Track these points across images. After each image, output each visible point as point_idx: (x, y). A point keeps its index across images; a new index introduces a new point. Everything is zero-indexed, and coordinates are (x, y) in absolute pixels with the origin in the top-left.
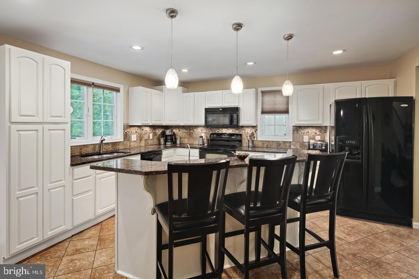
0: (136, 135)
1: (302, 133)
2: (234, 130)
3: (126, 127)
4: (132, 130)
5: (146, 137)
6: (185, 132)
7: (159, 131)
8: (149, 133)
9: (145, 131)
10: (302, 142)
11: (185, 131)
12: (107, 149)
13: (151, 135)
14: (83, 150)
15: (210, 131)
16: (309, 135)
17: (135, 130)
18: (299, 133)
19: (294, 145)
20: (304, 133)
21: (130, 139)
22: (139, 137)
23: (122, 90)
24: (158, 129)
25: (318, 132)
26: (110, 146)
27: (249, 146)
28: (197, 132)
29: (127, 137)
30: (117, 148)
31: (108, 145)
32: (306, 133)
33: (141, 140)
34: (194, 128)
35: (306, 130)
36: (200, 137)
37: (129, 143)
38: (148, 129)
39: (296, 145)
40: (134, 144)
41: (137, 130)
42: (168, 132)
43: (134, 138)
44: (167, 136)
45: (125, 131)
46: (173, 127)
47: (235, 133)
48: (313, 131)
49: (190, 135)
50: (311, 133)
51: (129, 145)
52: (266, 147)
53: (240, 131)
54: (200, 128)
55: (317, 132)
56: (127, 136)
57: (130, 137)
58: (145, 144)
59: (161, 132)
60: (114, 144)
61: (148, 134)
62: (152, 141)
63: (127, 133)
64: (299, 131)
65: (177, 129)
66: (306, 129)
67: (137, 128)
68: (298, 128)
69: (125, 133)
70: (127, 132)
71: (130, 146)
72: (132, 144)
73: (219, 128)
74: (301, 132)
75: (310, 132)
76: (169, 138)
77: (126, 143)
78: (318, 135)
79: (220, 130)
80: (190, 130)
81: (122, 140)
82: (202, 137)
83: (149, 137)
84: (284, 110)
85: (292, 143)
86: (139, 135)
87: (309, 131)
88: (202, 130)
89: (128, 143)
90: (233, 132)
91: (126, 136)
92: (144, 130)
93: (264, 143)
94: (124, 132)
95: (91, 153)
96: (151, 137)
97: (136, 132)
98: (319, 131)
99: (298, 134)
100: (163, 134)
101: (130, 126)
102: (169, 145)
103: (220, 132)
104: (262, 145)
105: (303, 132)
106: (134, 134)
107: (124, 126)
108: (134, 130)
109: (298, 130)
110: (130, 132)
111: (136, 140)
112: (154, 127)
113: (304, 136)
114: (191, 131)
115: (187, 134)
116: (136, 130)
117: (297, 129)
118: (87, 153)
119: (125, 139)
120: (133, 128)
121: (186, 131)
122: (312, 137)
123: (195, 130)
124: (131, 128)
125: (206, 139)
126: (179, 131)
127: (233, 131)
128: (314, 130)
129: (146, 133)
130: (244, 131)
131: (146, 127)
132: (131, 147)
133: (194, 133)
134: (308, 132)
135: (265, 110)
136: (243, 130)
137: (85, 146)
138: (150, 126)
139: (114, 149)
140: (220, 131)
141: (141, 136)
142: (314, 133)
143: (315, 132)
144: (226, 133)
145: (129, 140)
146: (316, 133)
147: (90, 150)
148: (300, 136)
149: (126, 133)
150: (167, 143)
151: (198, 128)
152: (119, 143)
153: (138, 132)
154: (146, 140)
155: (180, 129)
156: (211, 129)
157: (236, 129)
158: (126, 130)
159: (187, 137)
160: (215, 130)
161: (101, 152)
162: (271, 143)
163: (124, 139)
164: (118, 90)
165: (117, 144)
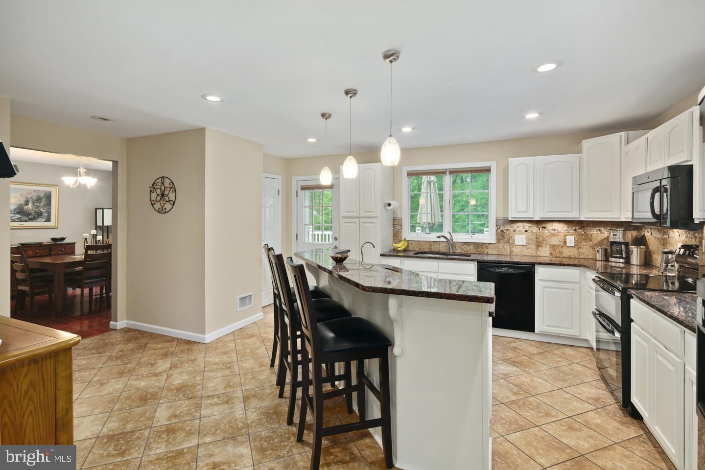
0: (525, 236)
3: (501, 222)
4: (515, 227)
5: (555, 241)
8: (565, 236)
9: (552, 231)
12: (466, 250)
13: (571, 239)
14: (433, 247)
17: (524, 228)
21: (511, 241)
22: (535, 239)
23: (494, 169)
24: (598, 228)
26: (472, 247)
29: (504, 238)
30: (484, 251)
31: (469, 246)
33: (539, 246)
37: (508, 247)
38: (560, 228)
40: (520, 249)
41: (530, 227)
43: (520, 239)
44: (612, 243)
45: (501, 229)
51: (508, 250)
56: (505, 236)
57: (512, 238)
58: (552, 253)
60: (478, 245)
61: (561, 237)
62: (574, 250)
67: (530, 225)
69: (499, 231)
70: (506, 230)
72: (516, 250)
76: (616, 248)
77: (503, 246)
81: (493, 241)
83: (565, 242)
86: (534, 236)
91: (501, 236)
92: (550, 228)
94: (497, 229)
96: (571, 243)
97: (526, 231)
101: (511, 221)
106: (520, 234)
107: (498, 221)
108: (521, 227)
110: (512, 231)
116: (527, 227)
119: (501, 241)
120: (519, 224)
124: (512, 225)
129: (554, 235)
131: (556, 224)
132: (513, 254)
137: (436, 242)
138: (569, 222)
139: (478, 252)
141: (541, 238)
145: (509, 242)
147: (441, 248)
149: (502, 231)
152: (487, 245)
153: (532, 231)
154: (553, 247)
158: (502, 227)
161: (451, 252)
163: (498, 240)
164: (488, 170)
165: (485, 245)
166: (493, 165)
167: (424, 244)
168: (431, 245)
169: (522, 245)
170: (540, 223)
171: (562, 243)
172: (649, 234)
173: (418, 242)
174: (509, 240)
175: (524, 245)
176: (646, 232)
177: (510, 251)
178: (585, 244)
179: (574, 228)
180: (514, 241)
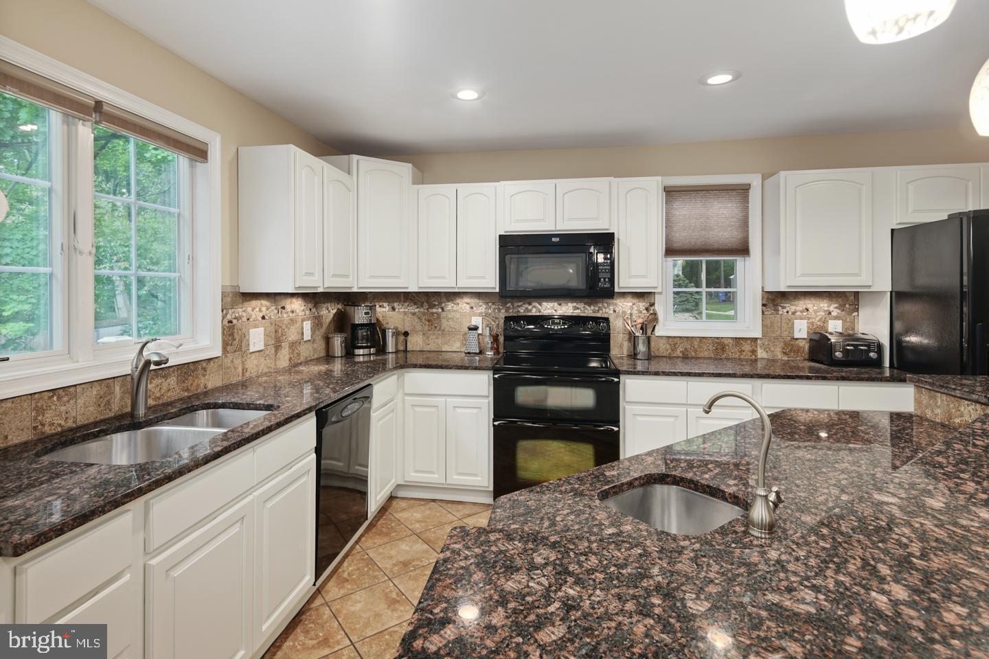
0: (262, 329)
1: (787, 312)
2: (581, 305)
3: (229, 299)
4: (249, 309)
5: (292, 335)
6: (414, 314)
7: (329, 312)
8: (303, 321)
9: (291, 315)
10: (789, 338)
11: (413, 309)
12: (158, 395)
13: (307, 326)
15: (499, 310)
16: (809, 319)
17: (260, 311)
18: (780, 313)
19: (767, 349)
20: (794, 313)
21: (243, 344)
22: (273, 335)
23: (215, 152)
24: (325, 305)
25: (836, 308)
26: (172, 381)
27: (635, 355)
28: (456, 311)
29: (234, 340)
30: (198, 385)
31: (166, 377)
32: (802, 312)
33: (278, 348)
34: (444, 300)
35: (801, 304)
36: (470, 329)
37: (239, 360)
38: (297, 305)
39: (772, 349)
40: (255, 362)
41: (267, 309)
42: (360, 315)
43: (257, 339)
44: (355, 327)
45: (229, 317)
46: (369, 296)
47: (582, 315)
48: (822, 305)
49: (433, 323)
50: (816, 312)
51: (240, 369)
52: (681, 355)
53: (600, 309)
54: (467, 300)
55: (831, 308)
56: (236, 336)
57: (245, 336)
58: (290, 359)
59: (335, 315)
60: (189, 369)
61: (299, 324)
62: (309, 346)
63: (235, 321)
64: (780, 308)
65: (385, 304)
66: (799, 299)
67: (268, 303)
68: (775, 299)
69: (226, 322)
70: (236, 318)
71: (244, 370)
72: (252, 364)
73: (529, 300)
74: (785, 311)
75: (811, 310)
76: (362, 333)
77: (232, 362)
78: (837, 318)
79: (534, 307)
80: (433, 306)
81: (217, 352)
82: (476, 328)
83: (303, 333)
84: (735, 246)
85: (759, 342)
86: (272, 329)
87: (810, 307)
88: (472, 308)
89: (238, 362)
90: (577, 313)
91: (232, 335)
92: (289, 307)
93: (675, 345)
94: (223, 318)
95: (92, 420)
96: (307, 336)
97: (263, 318)
98: (836, 305)
99: (778, 314)
100: (341, 322)
101: (244, 294)
102: (361, 359)
103: (534, 312)
104: (670, 351)
105: (793, 308)
106: (256, 326)
107: (224, 295)
108: (257, 309)
109: (777, 305)
110: (245, 319)
111: (262, 348)
112: (314, 298)
113: (795, 321)
114: (434, 310)
115: (419, 318)
116: (264, 309)
117: (773, 300)
118: (70, 424)
119: (229, 348)
120: (254, 303)
121: (417, 310)
122: (819, 323)
123: (450, 306)
124: (246, 304)
125: (488, 334)
126: (394, 309)
127: (578, 308)
128: (824, 305)
129: (292, 321)
130: (612, 308)
131: (294, 300)
132: (247, 375)
133: (444, 314)
134: (807, 310)
135: (676, 245)
136: (609, 305)
137: (61, 392)
138: (305, 296)
139: (188, 390)
140: (534, 310)
141: (280, 330)
142: (825, 311)
143: (826, 309)
144: (554, 313)
145: (240, 349)
146: (830, 313)
147: (83, 411)
148: (783, 321)
149: (230, 322)
150: (358, 352)
151: (458, 301)
152: (204, 365)
153: (270, 318)
154: (293, 345)
155: (396, 305)
156: (504, 304)
157: (585, 304)
158: (230, 311)
159: (419, 327)
160: (516, 305)
161: (141, 411)
162: (696, 343)
163: (225, 345)
165: (200, 367)
169: (259, 351)
170: (279, 298)
171: (300, 337)
174: (241, 342)
175: (261, 351)
177: (243, 370)
179: (309, 306)
180: (249, 345)
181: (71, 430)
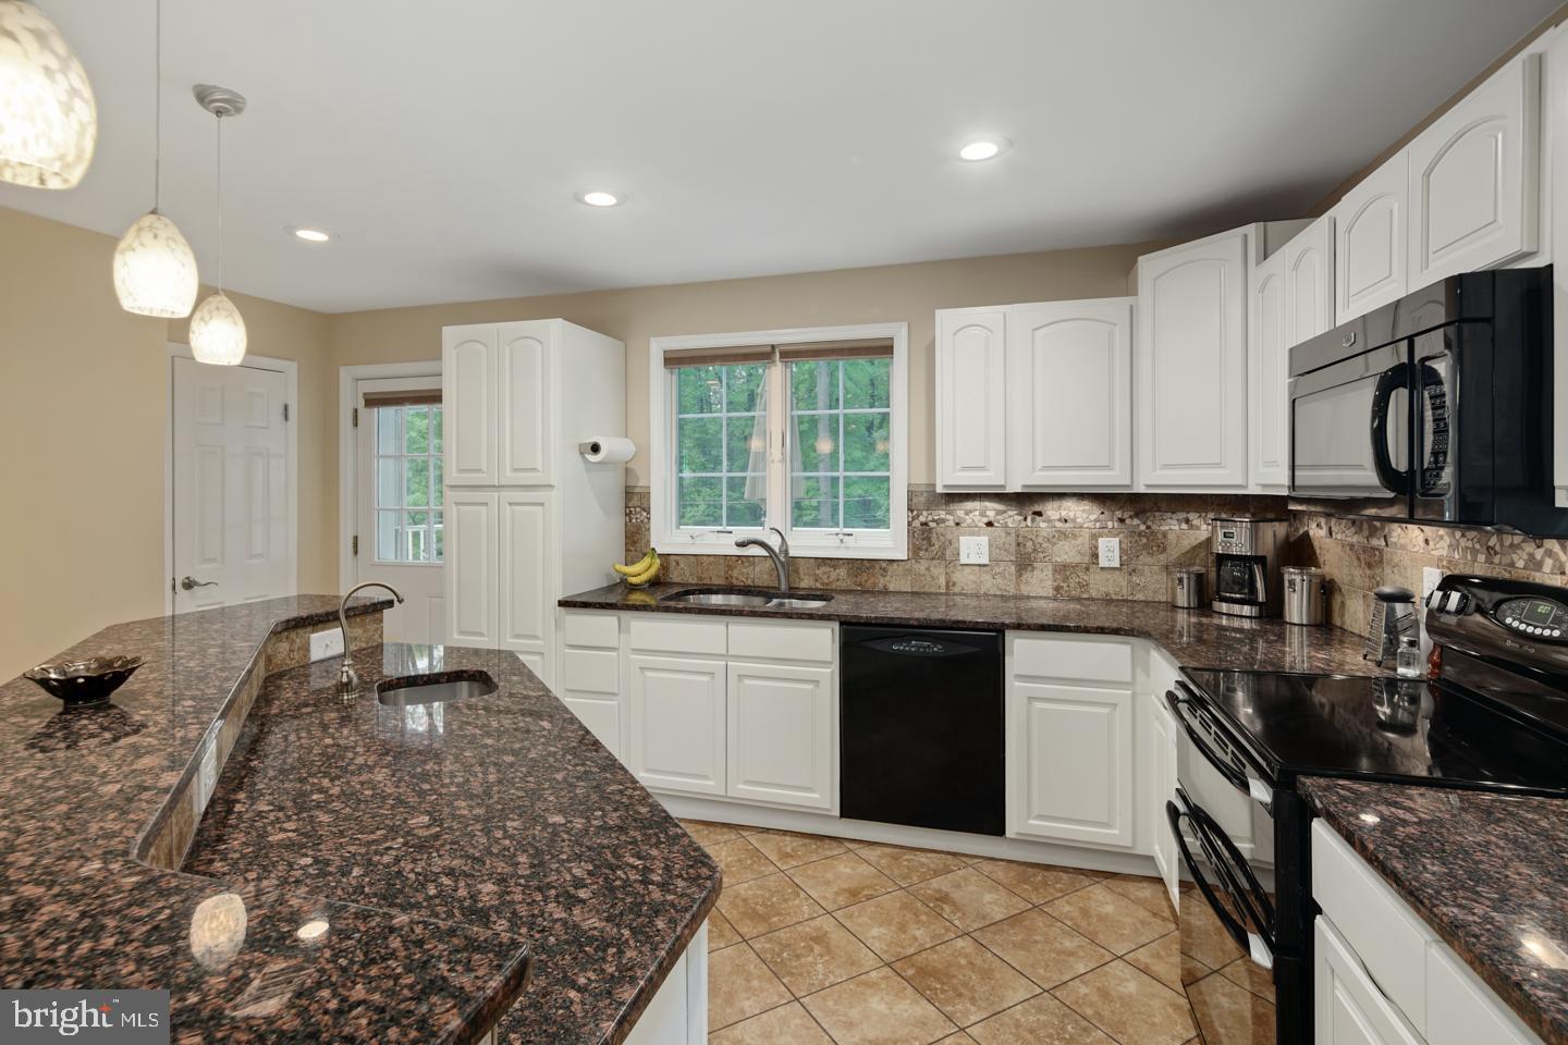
0: (986, 538)
3: (923, 499)
4: (961, 513)
5: (1067, 552)
6: (1351, 546)
7: (1188, 532)
8: (1094, 537)
9: (1059, 525)
11: (1352, 535)
12: (826, 581)
13: (1110, 546)
14: (735, 573)
17: (983, 515)
21: (948, 553)
22: (1013, 549)
26: (842, 572)
29: (931, 545)
30: (876, 584)
31: (835, 567)
33: (1024, 567)
37: (942, 570)
38: (1081, 513)
40: (972, 577)
41: (999, 513)
43: (973, 548)
45: (922, 519)
51: (942, 581)
56: (934, 540)
57: (951, 544)
58: (1057, 588)
60: (859, 566)
61: (1084, 540)
62: (1118, 578)
63: (932, 525)
67: (1000, 507)
69: (916, 523)
70: (933, 521)
71: (950, 583)
72: (964, 578)
76: (1236, 573)
77: (928, 569)
81: (901, 553)
83: (1095, 556)
86: (1012, 539)
88: (1427, 542)
89: (939, 571)
91: (923, 538)
92: (1054, 514)
94: (912, 519)
95: (765, 584)
96: (1111, 559)
97: (990, 524)
101: (948, 495)
106: (974, 534)
107: (913, 495)
108: (972, 513)
110: (951, 523)
111: (986, 561)
112: (1137, 503)
114: (1376, 542)
116: (991, 513)
118: (749, 582)
119: (921, 553)
120: (969, 505)
124: (952, 507)
126: (1331, 534)
129: (1065, 535)
131: (1071, 504)
132: (956, 589)
133: (1388, 553)
137: (744, 559)
138: (1105, 499)
139: (860, 585)
141: (1029, 544)
145: (942, 557)
149: (925, 524)
150: (1220, 606)
152: (884, 565)
153: (1006, 525)
154: (1062, 569)
155: (1336, 525)
158: (925, 513)
159: (1358, 580)
161: (783, 587)
163: (915, 548)
164: (884, 349)
165: (877, 567)
166: (900, 334)
167: (710, 564)
168: (730, 568)
169: (979, 565)
170: (1027, 500)
171: (1087, 559)
172: (1323, 532)
173: (693, 559)
174: (943, 548)
175: (985, 565)
176: (1314, 526)
177: (947, 583)
178: (1149, 560)
179: (1119, 514)
180: (958, 554)
181: (749, 586)
